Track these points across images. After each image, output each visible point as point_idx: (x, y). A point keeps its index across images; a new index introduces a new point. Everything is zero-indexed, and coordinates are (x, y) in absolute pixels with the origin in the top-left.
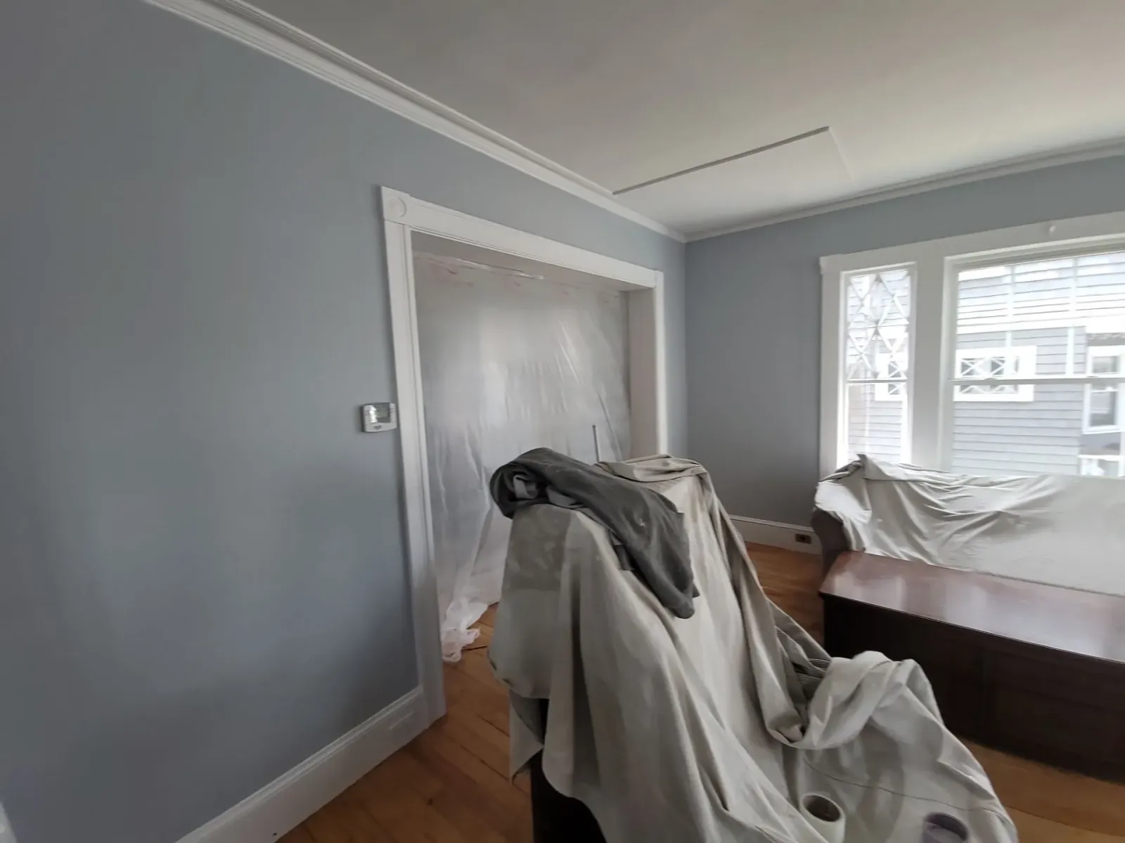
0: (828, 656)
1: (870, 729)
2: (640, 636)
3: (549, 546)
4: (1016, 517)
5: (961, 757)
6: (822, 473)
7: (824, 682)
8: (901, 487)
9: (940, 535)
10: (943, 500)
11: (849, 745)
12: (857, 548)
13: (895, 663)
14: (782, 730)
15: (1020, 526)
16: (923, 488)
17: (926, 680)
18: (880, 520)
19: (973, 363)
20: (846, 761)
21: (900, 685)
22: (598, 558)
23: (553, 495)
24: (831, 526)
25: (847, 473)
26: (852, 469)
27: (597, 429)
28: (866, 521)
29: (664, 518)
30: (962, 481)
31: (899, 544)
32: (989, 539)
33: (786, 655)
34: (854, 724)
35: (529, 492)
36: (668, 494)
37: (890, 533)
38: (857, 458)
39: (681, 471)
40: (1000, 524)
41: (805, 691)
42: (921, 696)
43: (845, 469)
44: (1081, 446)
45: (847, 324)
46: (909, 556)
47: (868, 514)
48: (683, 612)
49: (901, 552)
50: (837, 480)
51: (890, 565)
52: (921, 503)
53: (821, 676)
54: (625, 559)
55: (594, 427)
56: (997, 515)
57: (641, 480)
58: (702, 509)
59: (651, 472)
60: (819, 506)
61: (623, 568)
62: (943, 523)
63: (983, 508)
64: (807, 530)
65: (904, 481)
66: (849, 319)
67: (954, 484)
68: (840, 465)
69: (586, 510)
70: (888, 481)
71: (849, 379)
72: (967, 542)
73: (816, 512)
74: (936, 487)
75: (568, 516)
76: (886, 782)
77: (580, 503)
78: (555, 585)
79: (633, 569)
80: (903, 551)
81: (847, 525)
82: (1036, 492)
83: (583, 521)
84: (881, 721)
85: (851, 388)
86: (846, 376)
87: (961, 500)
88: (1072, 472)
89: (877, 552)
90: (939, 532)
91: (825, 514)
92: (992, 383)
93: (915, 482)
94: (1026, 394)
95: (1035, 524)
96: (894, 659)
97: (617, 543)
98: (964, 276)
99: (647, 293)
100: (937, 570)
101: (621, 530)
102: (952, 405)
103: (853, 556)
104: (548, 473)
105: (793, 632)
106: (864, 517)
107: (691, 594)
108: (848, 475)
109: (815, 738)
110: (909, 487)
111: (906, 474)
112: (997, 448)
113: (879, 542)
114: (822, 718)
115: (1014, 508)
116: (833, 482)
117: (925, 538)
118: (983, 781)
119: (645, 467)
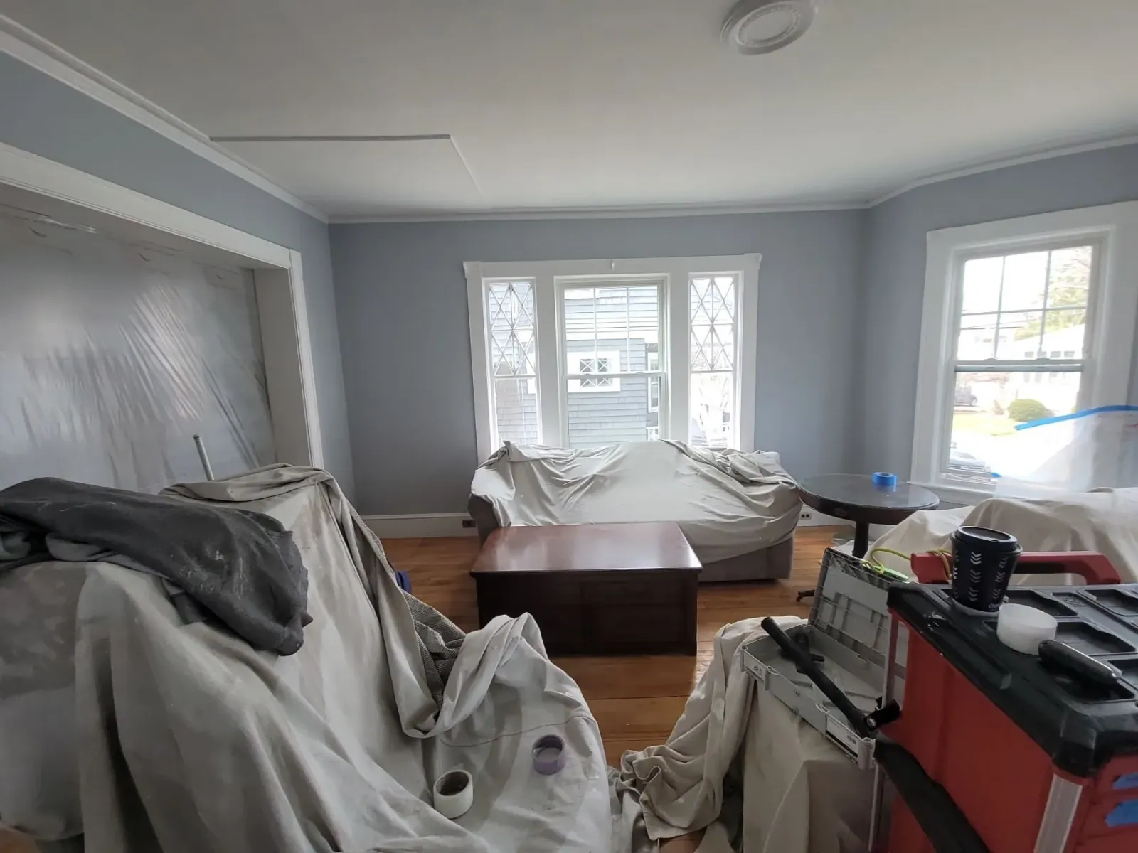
0: (463, 633)
1: (496, 686)
2: (210, 703)
3: (52, 623)
4: (603, 477)
5: (560, 680)
6: (480, 460)
7: (457, 660)
8: (534, 464)
9: (562, 499)
10: (564, 472)
11: (481, 707)
12: (505, 524)
13: (514, 620)
14: (419, 725)
15: (607, 483)
16: (550, 464)
17: (537, 626)
18: (522, 496)
19: (588, 363)
20: (478, 725)
21: (517, 638)
22: (136, 621)
23: (54, 546)
24: (483, 507)
25: (497, 458)
26: (500, 455)
27: (201, 440)
28: (511, 499)
29: (257, 544)
30: (574, 454)
31: (535, 514)
32: (589, 496)
33: (425, 647)
34: (482, 688)
35: (8, 549)
36: (274, 512)
37: (530, 506)
38: (504, 445)
39: (300, 481)
40: (595, 484)
41: (442, 677)
42: (531, 641)
43: (496, 455)
44: (647, 421)
45: (490, 326)
46: (542, 522)
47: (512, 492)
48: (286, 648)
49: (538, 520)
50: (490, 466)
51: (529, 533)
52: (549, 476)
53: (455, 656)
54: (189, 609)
55: (196, 438)
56: (594, 477)
57: (236, 499)
58: (328, 520)
59: (258, 488)
60: (473, 492)
61: (185, 621)
62: (564, 490)
63: (586, 473)
64: (467, 515)
65: (538, 460)
66: (492, 322)
67: (569, 458)
68: (493, 452)
69: (119, 558)
70: (526, 462)
71: (495, 375)
72: (577, 502)
73: (471, 498)
74: (558, 462)
75: (84, 570)
76: (508, 729)
77: (107, 551)
78: (68, 677)
79: (204, 619)
80: (538, 519)
81: (496, 506)
82: (613, 458)
83: (111, 573)
84: (503, 676)
85: (498, 383)
86: (492, 373)
87: (574, 469)
88: (643, 439)
89: (520, 523)
90: (561, 498)
91: (479, 498)
92: (600, 378)
93: (544, 459)
94: (615, 385)
95: (615, 480)
96: (514, 618)
97: (174, 591)
98: (569, 294)
99: (281, 274)
100: (561, 527)
101: (180, 572)
102: (567, 395)
103: (502, 531)
104: (41, 515)
105: (434, 622)
106: (509, 495)
107: (299, 622)
108: (499, 460)
109: (448, 719)
110: (541, 463)
111: (539, 454)
112: (589, 427)
113: (522, 515)
114: (453, 698)
115: (605, 470)
116: (486, 468)
117: (552, 505)
118: (575, 692)
119: (245, 482)
